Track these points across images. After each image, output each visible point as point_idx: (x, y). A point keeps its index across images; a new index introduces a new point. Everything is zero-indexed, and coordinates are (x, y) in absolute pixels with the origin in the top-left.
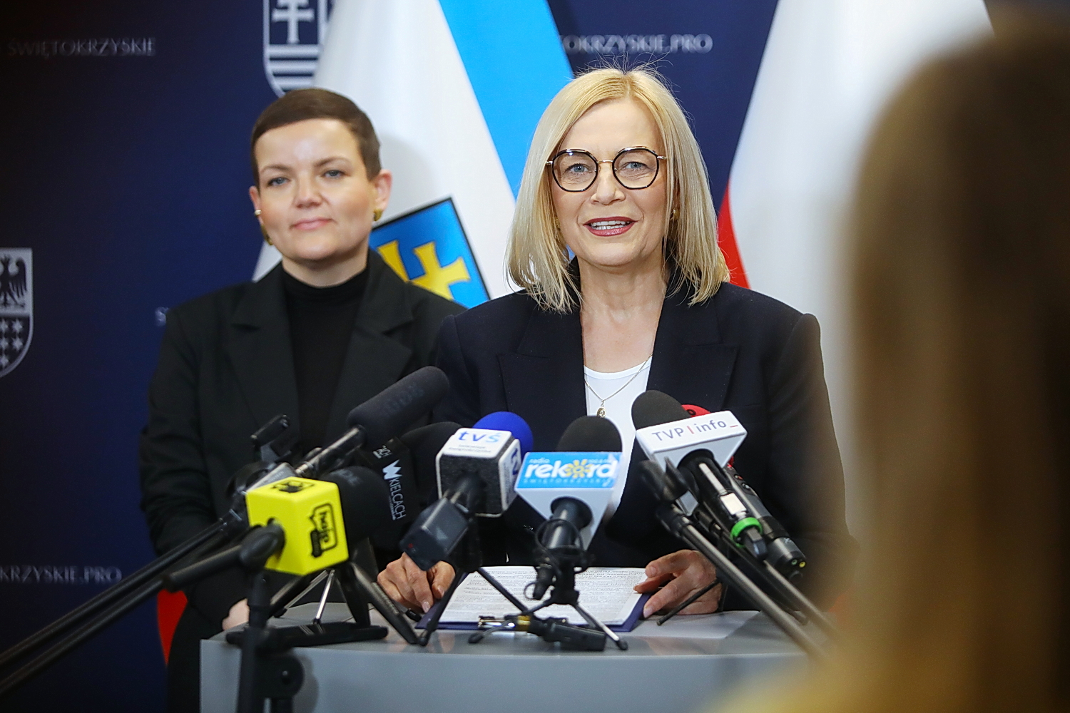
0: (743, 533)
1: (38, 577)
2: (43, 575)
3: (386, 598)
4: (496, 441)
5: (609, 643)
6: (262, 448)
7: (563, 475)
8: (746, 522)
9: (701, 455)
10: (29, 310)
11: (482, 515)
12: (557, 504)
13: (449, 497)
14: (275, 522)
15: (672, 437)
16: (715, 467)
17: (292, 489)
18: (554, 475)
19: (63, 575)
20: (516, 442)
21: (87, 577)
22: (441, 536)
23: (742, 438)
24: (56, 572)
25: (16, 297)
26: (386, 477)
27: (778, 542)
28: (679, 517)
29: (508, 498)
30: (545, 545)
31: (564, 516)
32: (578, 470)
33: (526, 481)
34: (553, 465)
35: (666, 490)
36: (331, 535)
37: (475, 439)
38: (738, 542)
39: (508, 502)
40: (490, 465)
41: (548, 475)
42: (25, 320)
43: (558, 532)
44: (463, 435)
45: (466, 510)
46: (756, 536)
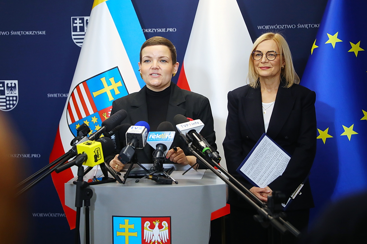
0: (205, 151)
1: (21, 156)
2: (22, 156)
3: (113, 171)
4: (141, 129)
5: (173, 182)
6: (79, 132)
7: (159, 138)
8: (206, 149)
9: (193, 131)
10: (17, 95)
11: (138, 148)
12: (158, 145)
13: (130, 144)
14: (84, 153)
15: (185, 127)
16: (196, 134)
17: (89, 144)
18: (157, 138)
19: (27, 156)
20: (146, 129)
21: (32, 156)
22: (128, 155)
23: (203, 126)
24: (25, 155)
25: (14, 91)
26: (112, 138)
27: (213, 153)
28: (190, 148)
29: (144, 144)
30: (155, 156)
31: (160, 148)
32: (163, 136)
33: (149, 139)
34: (156, 135)
35: (187, 141)
36: (100, 156)
37: (135, 129)
38: (204, 154)
39: (144, 145)
40: (140, 135)
41: (155, 138)
42: (16, 97)
43: (159, 153)
44: (132, 127)
45: (134, 148)
46: (208, 152)
